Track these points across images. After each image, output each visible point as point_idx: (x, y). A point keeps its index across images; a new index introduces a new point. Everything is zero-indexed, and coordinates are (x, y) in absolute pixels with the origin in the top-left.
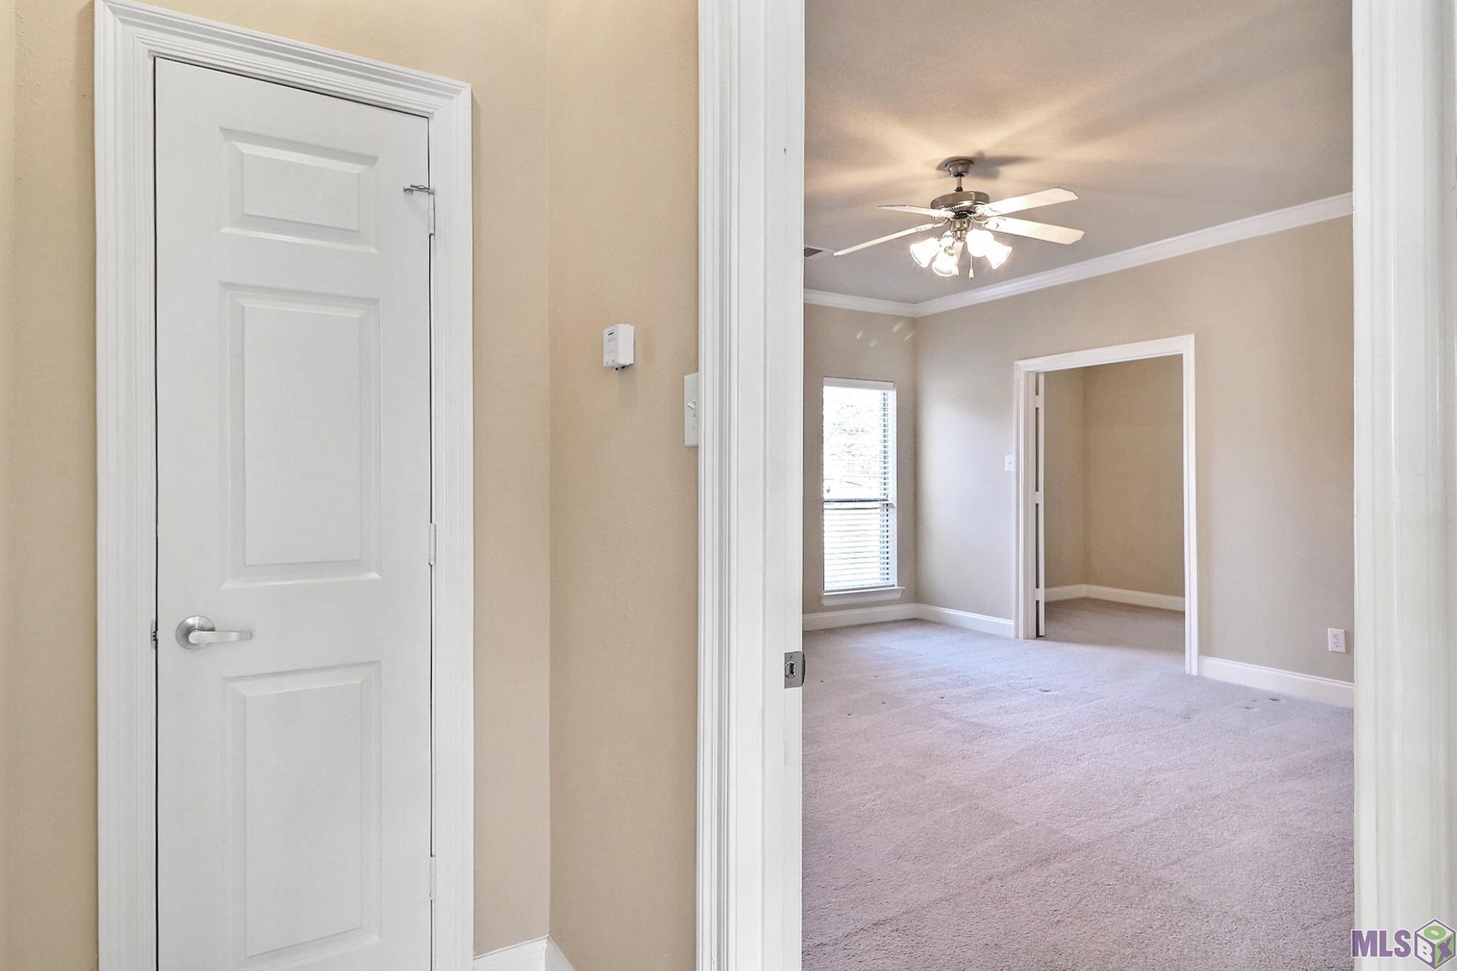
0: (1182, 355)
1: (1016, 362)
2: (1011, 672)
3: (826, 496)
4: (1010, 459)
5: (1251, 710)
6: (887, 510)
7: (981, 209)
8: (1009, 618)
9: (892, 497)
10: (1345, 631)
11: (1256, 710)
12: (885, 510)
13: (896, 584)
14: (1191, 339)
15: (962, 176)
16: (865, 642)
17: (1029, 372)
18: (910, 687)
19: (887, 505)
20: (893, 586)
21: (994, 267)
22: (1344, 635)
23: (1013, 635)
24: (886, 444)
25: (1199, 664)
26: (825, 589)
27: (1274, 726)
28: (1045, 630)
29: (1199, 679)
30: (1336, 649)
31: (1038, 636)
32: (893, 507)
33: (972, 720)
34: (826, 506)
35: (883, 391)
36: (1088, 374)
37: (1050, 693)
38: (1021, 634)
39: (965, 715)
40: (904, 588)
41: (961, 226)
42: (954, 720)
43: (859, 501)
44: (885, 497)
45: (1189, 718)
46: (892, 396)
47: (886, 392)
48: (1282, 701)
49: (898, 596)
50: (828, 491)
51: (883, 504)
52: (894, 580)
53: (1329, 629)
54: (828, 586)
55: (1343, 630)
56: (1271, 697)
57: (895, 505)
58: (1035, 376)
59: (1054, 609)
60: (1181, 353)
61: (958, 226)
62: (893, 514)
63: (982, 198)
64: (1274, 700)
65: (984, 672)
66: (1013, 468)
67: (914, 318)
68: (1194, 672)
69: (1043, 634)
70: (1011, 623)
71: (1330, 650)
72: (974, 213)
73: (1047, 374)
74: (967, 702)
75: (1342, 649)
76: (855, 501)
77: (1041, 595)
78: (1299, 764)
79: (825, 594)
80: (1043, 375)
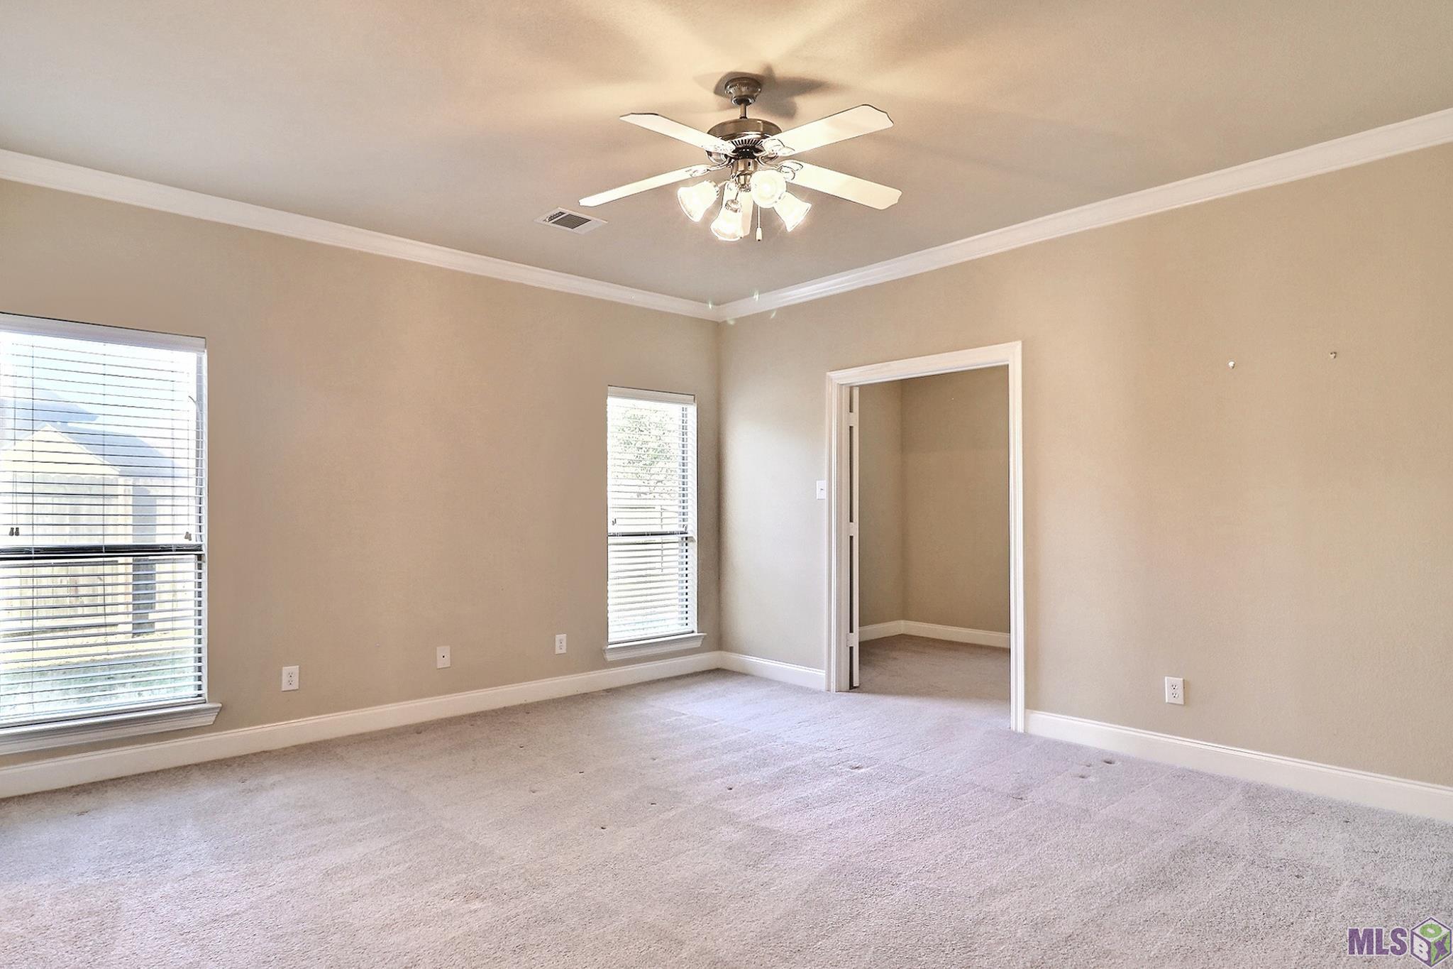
0: (1008, 365)
1: (828, 373)
2: (819, 740)
3: (612, 529)
4: (822, 484)
5: (1085, 780)
6: (687, 545)
7: (769, 145)
8: (818, 667)
9: (692, 531)
10: (1184, 680)
11: (1092, 779)
12: (685, 544)
13: (696, 630)
14: (1018, 346)
15: (748, 103)
16: (653, 706)
17: (843, 385)
18: (693, 774)
19: (687, 538)
20: (693, 632)
21: (790, 229)
22: (1182, 684)
23: (823, 688)
24: (685, 468)
25: (1026, 718)
26: (609, 641)
27: (1116, 804)
28: (860, 678)
29: (1025, 737)
30: (1173, 701)
31: (852, 687)
32: (693, 541)
33: (763, 825)
34: (611, 540)
35: (681, 406)
36: (905, 387)
37: (863, 770)
38: (833, 687)
39: (756, 816)
40: (705, 634)
41: (746, 168)
42: (740, 826)
43: (652, 535)
44: (683, 530)
45: (1021, 799)
46: (692, 410)
47: (685, 406)
48: (1118, 763)
49: (697, 644)
50: (614, 522)
51: (682, 538)
52: (693, 625)
53: (1166, 678)
54: (612, 637)
55: (1182, 679)
56: (1105, 758)
57: (696, 538)
58: (849, 389)
59: (870, 651)
60: (1006, 363)
61: (741, 168)
62: (693, 549)
63: (769, 130)
64: (1108, 763)
65: (787, 744)
66: (824, 495)
67: (717, 322)
68: (1020, 729)
69: (858, 685)
70: (822, 673)
71: (1167, 701)
72: (761, 151)
73: (862, 388)
74: (761, 794)
75: (1180, 701)
76: (648, 535)
77: (855, 640)
78: (1156, 866)
79: (610, 647)
80: (858, 388)
